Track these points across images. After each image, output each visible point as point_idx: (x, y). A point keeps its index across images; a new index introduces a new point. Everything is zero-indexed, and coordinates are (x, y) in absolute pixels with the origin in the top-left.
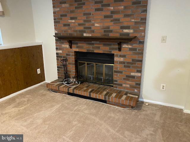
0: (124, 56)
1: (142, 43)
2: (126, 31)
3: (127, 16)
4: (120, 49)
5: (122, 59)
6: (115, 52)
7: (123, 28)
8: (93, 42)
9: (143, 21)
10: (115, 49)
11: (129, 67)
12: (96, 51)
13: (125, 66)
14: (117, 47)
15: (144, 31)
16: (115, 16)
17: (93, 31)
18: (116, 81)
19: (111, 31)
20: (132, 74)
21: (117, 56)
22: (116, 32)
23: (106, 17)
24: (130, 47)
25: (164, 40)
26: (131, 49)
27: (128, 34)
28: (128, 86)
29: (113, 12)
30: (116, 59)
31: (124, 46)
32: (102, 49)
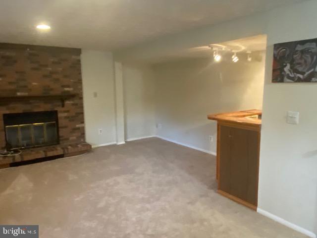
0: (68, 111)
1: (81, 98)
2: (66, 89)
3: (66, 76)
4: (63, 106)
5: (66, 114)
6: (59, 109)
7: (64, 86)
8: (31, 101)
9: (80, 82)
10: (59, 106)
11: (73, 120)
12: (36, 110)
13: (70, 121)
14: (60, 103)
15: (81, 89)
16: (55, 76)
17: (30, 90)
18: (62, 137)
19: (52, 89)
20: (77, 126)
21: (61, 112)
22: (57, 90)
23: (45, 76)
24: (72, 102)
25: (95, 95)
26: (73, 105)
27: (68, 92)
28: (75, 138)
29: (51, 73)
30: (60, 115)
31: (67, 102)
32: (43, 107)
